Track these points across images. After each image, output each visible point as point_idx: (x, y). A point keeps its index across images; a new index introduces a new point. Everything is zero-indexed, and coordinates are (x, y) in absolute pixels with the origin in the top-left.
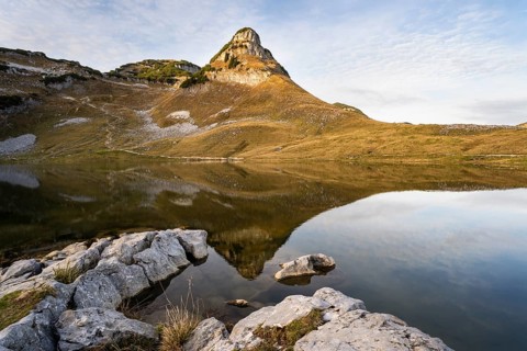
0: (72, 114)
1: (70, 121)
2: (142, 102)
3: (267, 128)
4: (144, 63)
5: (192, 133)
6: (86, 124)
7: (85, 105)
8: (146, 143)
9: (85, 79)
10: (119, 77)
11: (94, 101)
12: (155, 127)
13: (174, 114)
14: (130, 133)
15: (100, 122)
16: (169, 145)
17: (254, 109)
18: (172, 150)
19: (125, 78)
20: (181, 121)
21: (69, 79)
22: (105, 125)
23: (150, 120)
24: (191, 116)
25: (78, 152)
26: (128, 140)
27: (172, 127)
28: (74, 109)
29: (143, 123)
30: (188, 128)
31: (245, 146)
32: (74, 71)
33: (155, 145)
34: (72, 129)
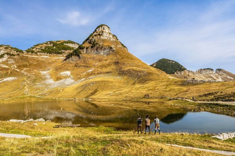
0: (7, 75)
1: (5, 80)
2: (45, 67)
3: (108, 82)
4: (47, 44)
5: (72, 84)
6: (14, 81)
7: (14, 70)
8: (46, 90)
9: (14, 55)
10: (32, 52)
11: (19, 67)
12: (51, 81)
13: (62, 73)
14: (38, 85)
15: (21, 79)
16: (58, 92)
17: (105, 70)
18: (59, 95)
19: (36, 53)
20: (66, 77)
21: (6, 56)
22: (24, 81)
23: (48, 77)
24: (72, 74)
25: (10, 97)
26: (37, 89)
27: (61, 81)
28: (8, 73)
29: (45, 79)
30: (69, 81)
31: (96, 92)
32: (8, 51)
33: (51, 92)
34: (6, 83)
